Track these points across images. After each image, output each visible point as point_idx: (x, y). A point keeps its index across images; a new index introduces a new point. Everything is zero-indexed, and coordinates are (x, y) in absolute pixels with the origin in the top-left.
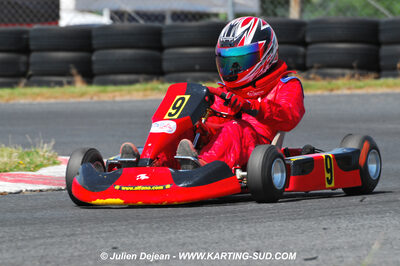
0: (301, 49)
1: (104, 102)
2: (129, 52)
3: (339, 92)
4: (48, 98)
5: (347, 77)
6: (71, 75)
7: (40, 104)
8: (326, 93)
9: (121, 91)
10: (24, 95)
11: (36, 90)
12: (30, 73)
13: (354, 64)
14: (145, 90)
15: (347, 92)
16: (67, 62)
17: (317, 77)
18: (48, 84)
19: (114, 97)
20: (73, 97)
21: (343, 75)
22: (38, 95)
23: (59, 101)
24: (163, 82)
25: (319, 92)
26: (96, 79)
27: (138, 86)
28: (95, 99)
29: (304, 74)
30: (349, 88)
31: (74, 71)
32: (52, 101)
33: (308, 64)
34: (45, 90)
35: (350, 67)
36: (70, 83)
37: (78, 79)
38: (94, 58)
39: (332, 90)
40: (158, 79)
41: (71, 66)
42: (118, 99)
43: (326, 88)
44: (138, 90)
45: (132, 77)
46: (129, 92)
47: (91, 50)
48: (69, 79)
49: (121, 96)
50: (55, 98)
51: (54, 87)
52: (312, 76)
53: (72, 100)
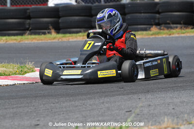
0: (158, 15)
1: (64, 42)
2: (77, 18)
3: (173, 36)
4: (38, 40)
5: (178, 28)
6: (50, 29)
7: (34, 43)
8: (168, 36)
9: (72, 36)
10: (27, 39)
11: (33, 36)
12: (30, 28)
13: (182, 22)
15: (177, 35)
16: (48, 23)
17: (165, 28)
18: (39, 34)
19: (69, 39)
20: (50, 40)
21: (177, 27)
22: (34, 39)
23: (43, 41)
25: (164, 36)
26: (61, 31)
27: (80, 34)
28: (60, 40)
29: (159, 27)
30: (178, 34)
31: (51, 27)
32: (41, 41)
33: (160, 22)
34: (37, 36)
35: (180, 24)
36: (49, 33)
37: (53, 31)
38: (60, 21)
39: (170, 35)
41: (50, 25)
42: (71, 40)
43: (167, 34)
44: (80, 36)
45: (78, 30)
46: (76, 37)
47: (59, 17)
48: (48, 31)
49: (72, 38)
50: (42, 40)
51: (41, 35)
52: (162, 28)
53: (49, 41)
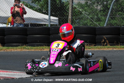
14: (21, 48)
24: (27, 46)
40: (25, 45)
